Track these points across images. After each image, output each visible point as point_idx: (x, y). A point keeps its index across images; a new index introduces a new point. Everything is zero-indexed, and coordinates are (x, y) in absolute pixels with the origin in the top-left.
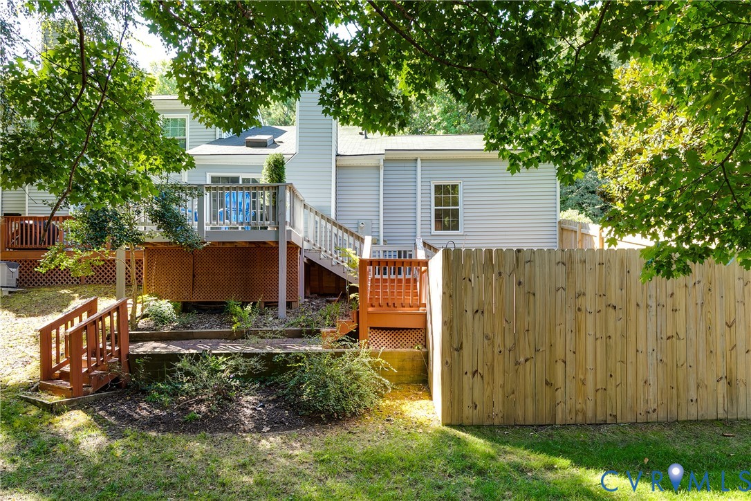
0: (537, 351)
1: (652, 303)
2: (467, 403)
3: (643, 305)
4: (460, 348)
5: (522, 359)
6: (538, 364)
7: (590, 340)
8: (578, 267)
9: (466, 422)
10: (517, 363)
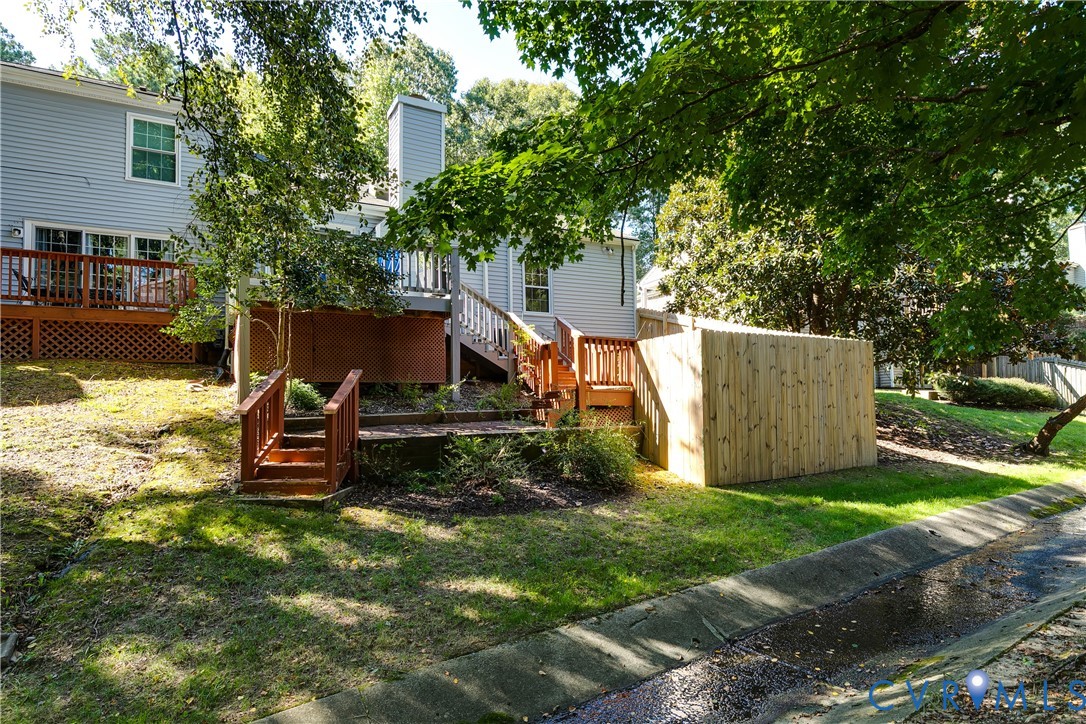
0: (761, 419)
1: (821, 381)
2: (721, 466)
3: (816, 381)
4: (715, 418)
5: (752, 426)
6: (762, 431)
7: (790, 408)
8: (781, 349)
9: (721, 483)
10: (750, 430)
